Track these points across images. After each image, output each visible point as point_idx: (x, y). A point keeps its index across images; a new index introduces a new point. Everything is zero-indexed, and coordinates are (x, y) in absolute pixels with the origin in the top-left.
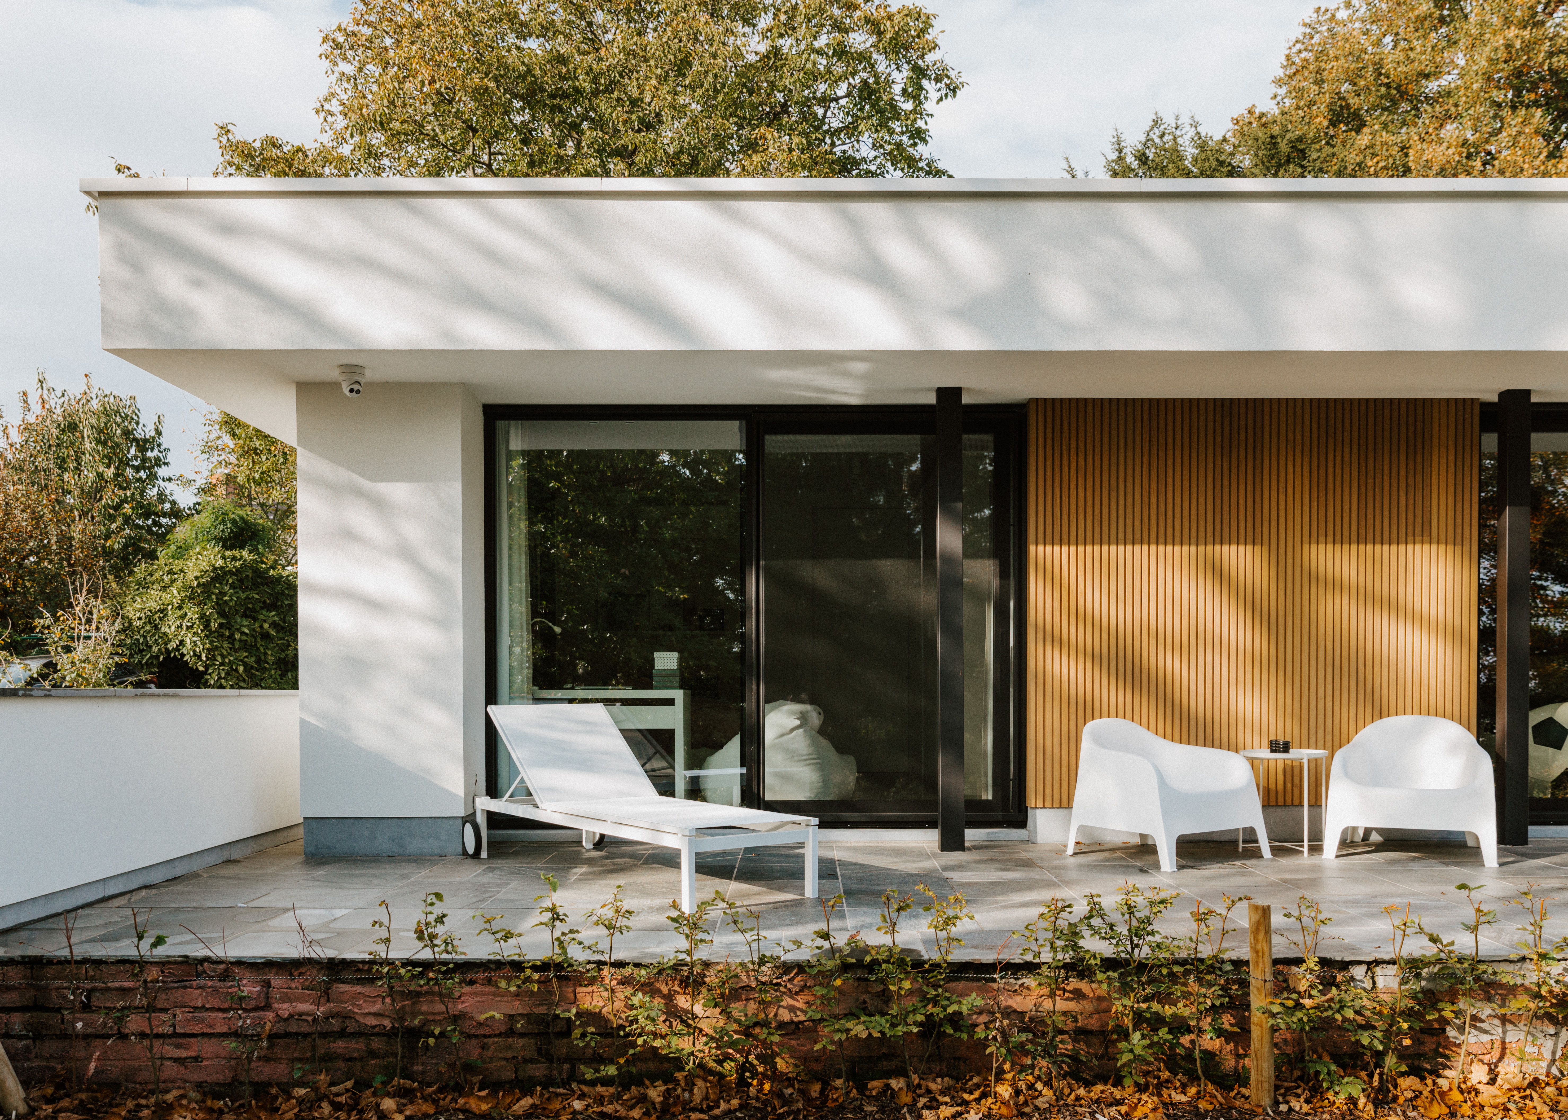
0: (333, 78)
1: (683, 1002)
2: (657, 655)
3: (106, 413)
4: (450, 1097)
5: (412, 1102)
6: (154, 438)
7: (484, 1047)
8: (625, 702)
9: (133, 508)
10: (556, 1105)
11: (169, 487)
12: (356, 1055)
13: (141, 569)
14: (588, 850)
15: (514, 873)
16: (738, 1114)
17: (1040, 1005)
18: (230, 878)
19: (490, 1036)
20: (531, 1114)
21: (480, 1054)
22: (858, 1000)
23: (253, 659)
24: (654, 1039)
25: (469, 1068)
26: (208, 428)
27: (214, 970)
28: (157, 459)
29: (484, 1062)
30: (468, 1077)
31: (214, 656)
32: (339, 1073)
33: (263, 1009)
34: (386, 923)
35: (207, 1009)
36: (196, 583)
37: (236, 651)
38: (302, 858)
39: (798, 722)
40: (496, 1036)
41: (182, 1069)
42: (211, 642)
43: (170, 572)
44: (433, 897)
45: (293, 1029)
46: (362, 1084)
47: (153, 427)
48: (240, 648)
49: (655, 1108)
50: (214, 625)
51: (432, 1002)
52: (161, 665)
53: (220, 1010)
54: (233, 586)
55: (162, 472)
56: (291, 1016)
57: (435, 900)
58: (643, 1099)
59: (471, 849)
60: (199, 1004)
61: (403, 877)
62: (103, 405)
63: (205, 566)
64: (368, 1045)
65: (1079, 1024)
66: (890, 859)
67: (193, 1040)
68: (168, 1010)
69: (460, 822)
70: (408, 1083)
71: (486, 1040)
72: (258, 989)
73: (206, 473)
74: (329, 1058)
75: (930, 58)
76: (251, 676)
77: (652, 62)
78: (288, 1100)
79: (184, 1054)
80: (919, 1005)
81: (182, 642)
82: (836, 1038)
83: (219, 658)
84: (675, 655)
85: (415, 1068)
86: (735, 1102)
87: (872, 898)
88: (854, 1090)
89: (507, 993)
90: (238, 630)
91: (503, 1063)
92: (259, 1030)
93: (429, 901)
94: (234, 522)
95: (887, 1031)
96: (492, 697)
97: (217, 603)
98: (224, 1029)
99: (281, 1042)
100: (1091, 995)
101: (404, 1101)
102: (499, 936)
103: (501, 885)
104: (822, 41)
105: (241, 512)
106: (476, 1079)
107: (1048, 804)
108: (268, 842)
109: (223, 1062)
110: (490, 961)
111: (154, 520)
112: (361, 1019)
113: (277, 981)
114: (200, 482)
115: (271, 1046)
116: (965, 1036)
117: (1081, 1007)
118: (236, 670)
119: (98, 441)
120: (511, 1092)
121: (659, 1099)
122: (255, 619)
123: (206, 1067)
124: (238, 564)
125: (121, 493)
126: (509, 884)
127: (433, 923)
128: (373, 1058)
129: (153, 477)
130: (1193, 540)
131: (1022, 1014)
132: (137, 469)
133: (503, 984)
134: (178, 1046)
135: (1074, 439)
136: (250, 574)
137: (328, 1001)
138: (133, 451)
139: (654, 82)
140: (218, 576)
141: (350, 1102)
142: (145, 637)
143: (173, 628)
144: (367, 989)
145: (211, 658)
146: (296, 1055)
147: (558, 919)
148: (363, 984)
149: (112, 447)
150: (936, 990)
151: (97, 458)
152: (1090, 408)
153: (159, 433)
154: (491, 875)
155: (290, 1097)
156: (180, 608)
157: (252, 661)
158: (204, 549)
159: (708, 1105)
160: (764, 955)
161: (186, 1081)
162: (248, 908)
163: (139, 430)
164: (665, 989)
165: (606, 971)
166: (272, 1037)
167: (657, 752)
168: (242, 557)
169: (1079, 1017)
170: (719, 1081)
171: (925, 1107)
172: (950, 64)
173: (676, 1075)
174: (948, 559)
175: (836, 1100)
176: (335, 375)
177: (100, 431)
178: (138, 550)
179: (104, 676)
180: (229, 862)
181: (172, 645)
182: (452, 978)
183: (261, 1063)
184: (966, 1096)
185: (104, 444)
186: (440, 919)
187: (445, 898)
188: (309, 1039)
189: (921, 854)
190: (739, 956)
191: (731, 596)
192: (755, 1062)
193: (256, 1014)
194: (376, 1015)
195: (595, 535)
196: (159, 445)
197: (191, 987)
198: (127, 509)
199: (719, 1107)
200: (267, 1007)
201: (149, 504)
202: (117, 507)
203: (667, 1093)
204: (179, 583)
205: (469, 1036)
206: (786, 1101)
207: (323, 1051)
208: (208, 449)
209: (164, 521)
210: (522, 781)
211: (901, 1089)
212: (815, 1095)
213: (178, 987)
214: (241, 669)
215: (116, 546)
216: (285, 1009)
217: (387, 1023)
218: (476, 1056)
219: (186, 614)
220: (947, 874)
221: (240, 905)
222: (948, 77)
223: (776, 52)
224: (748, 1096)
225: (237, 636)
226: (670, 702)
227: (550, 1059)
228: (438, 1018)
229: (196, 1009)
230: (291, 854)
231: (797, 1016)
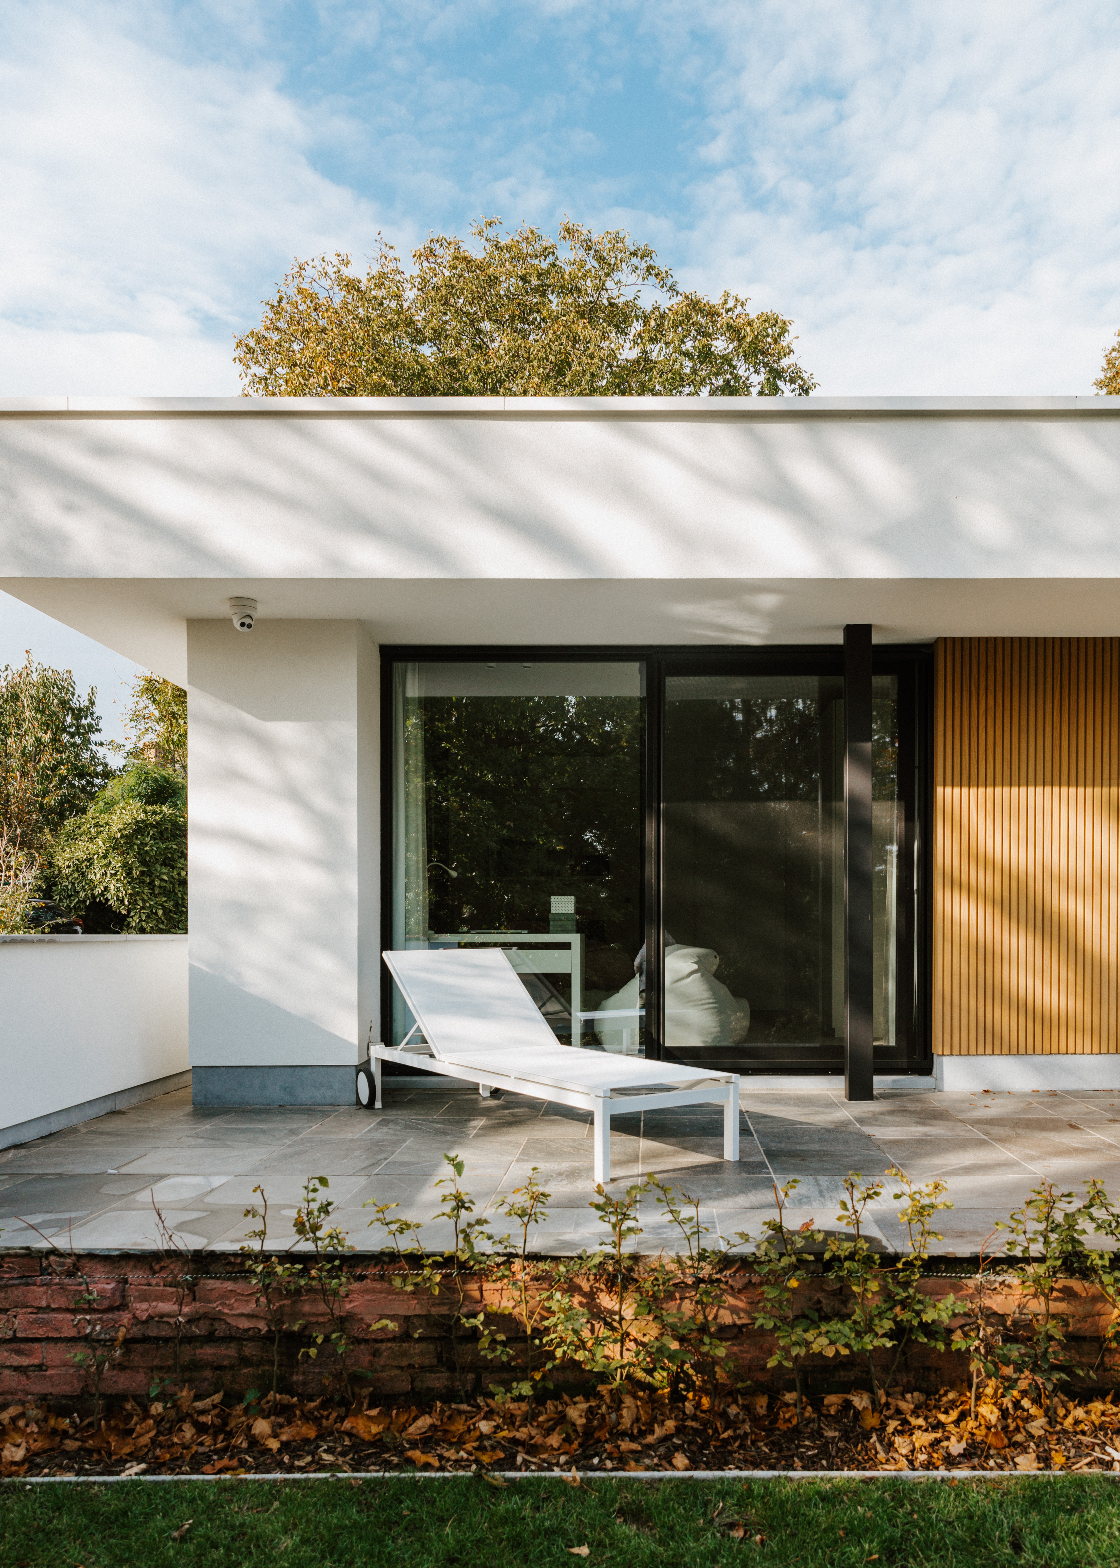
0: (246, 381)
1: (607, 1301)
2: (553, 899)
3: (44, 685)
4: (335, 1414)
5: (289, 1423)
6: (87, 708)
7: (375, 1353)
8: (522, 946)
9: (68, 769)
10: (459, 1426)
11: (101, 752)
12: (226, 1363)
13: (69, 823)
14: (485, 1099)
15: (410, 1127)
16: (675, 1440)
17: (1024, 1306)
18: (108, 1134)
19: (382, 1341)
20: (430, 1437)
21: (370, 1362)
22: (810, 1299)
23: (172, 903)
24: (576, 1351)
25: (357, 1379)
26: (136, 699)
27: (62, 1265)
28: (90, 726)
29: (375, 1371)
30: (357, 1390)
31: (135, 900)
32: (206, 1384)
33: (118, 1308)
34: (261, 1212)
35: (53, 1310)
36: (119, 835)
37: (156, 896)
38: (189, 1108)
39: (695, 967)
40: (389, 1340)
41: (23, 1378)
42: (133, 888)
43: (97, 825)
44: (316, 1182)
45: (153, 1332)
46: (232, 1398)
47: (87, 697)
48: (160, 894)
49: (576, 1431)
50: (135, 873)
51: (315, 1301)
52: (88, 908)
53: (67, 1310)
54: (153, 838)
55: (94, 737)
56: (151, 1318)
57: (318, 1186)
58: (562, 1419)
59: (364, 1098)
60: (44, 1304)
61: (293, 1132)
62: (41, 678)
63: (127, 818)
64: (240, 1350)
65: (1070, 1329)
66: (801, 1110)
67: (36, 1346)
68: (8, 1310)
69: (354, 1070)
70: (285, 1398)
71: (377, 1346)
72: (113, 1285)
73: (134, 739)
74: (195, 1366)
75: (785, 362)
76: (170, 919)
77: (535, 363)
78: (144, 1419)
79: (25, 1361)
80: (884, 1306)
81: (106, 888)
82: (794, 1354)
83: (140, 903)
84: (572, 899)
85: (295, 1378)
86: (670, 1424)
87: (797, 1161)
88: (809, 1408)
89: (402, 1292)
90: (158, 877)
91: (397, 1372)
92: (113, 1334)
93: (311, 1187)
94: (156, 780)
95: (853, 1343)
96: (387, 943)
97: (139, 853)
98: (73, 1333)
99: (139, 1347)
100: (1084, 1295)
101: (280, 1420)
102: (394, 1227)
103: (396, 1143)
104: (688, 345)
105: (164, 773)
106: (366, 1391)
107: (956, 1052)
108: (158, 1089)
109: (72, 1371)
110: (382, 1253)
111: (88, 781)
112: (231, 1321)
113: (135, 1276)
114: (129, 747)
115: (127, 1353)
116: (941, 1347)
117: (1072, 1308)
118: (156, 913)
119: (37, 710)
120: (408, 1409)
121: (582, 1421)
122: (173, 867)
123: (51, 1376)
124: (158, 817)
125: (58, 756)
126: (404, 1141)
127: (316, 1213)
128: (247, 1366)
129: (86, 742)
130: (1106, 782)
131: (1002, 1317)
132: (72, 735)
133: (397, 1282)
134: (19, 1352)
135: (983, 679)
136: (169, 826)
137: (194, 1300)
138: (69, 719)
139: (536, 380)
140: (140, 828)
141: (218, 1421)
142: (73, 884)
143: (98, 876)
144: (239, 1286)
145: (134, 903)
146: (156, 1362)
147: (463, 1207)
148: (235, 1279)
149: (49, 716)
150: (905, 1291)
151: (36, 724)
152: (1000, 648)
153: (92, 703)
154: (385, 1129)
155: (146, 1415)
156: (105, 857)
157: (170, 905)
158: (128, 804)
159: (640, 1430)
160: (705, 1250)
161: (28, 1394)
162: (119, 1175)
163: (75, 700)
164: (586, 1287)
165: (517, 1265)
166: (128, 1342)
167: (553, 996)
168: (161, 811)
169: (1070, 1320)
170: (650, 1396)
171: (897, 1432)
172: (803, 368)
173: (600, 1388)
174: (855, 802)
175: (789, 1420)
176: (225, 610)
177: (40, 701)
178: (73, 806)
179: (22, 920)
180: (113, 1113)
181: (98, 891)
182: (338, 1277)
183: (115, 1372)
184: (942, 1417)
185: (42, 712)
186: (325, 1209)
187: (331, 1181)
188: (171, 1345)
189: (830, 1105)
190: (672, 1248)
191: (599, 847)
192: (691, 1372)
193: (110, 1316)
194: (250, 1316)
195: (483, 790)
196: (92, 714)
197: (34, 1284)
198: (63, 770)
199: (652, 1432)
200: (123, 1306)
201: (83, 766)
202: (54, 768)
203: (590, 1413)
204: (104, 835)
205: (357, 1341)
206: (730, 1424)
207: (187, 1359)
208: (136, 717)
209: (97, 781)
210: (419, 1029)
211: (865, 1408)
212: (762, 1411)
213: (19, 1285)
214: (160, 912)
215: (52, 803)
216: (142, 1309)
217: (263, 1326)
218: (366, 1364)
219: (110, 863)
220: (867, 1130)
221: (110, 1171)
222: (802, 379)
223: (645, 356)
224: (684, 1413)
225: (157, 883)
226: (567, 946)
227: (452, 1368)
228: (321, 1320)
229: (40, 1309)
230: (181, 1103)
231: (740, 1318)
